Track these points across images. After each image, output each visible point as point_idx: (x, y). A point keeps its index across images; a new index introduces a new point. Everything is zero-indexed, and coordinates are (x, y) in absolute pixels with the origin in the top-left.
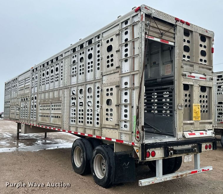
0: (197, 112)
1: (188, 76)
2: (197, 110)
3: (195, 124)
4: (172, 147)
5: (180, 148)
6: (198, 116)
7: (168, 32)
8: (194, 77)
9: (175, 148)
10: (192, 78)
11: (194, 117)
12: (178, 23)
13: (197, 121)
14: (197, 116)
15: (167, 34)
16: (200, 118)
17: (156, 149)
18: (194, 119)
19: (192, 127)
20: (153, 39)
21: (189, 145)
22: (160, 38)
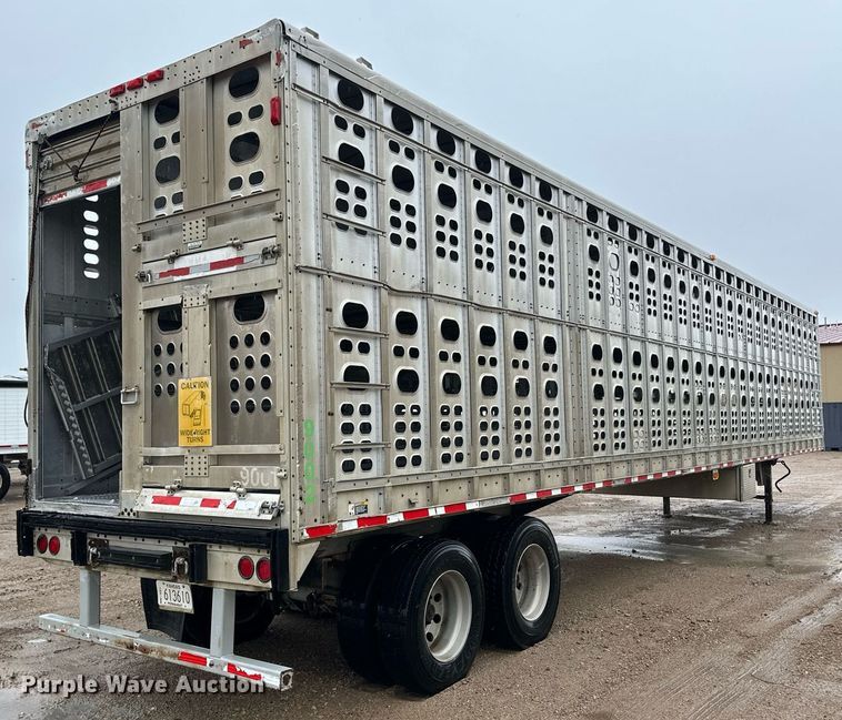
0: (198, 412)
1: (162, 275)
2: (198, 403)
3: (189, 460)
4: (102, 537)
5: (133, 546)
6: (198, 428)
7: (90, 153)
8: (186, 271)
9: (115, 542)
10: (176, 279)
11: (183, 433)
12: (122, 102)
13: (195, 450)
14: (194, 428)
15: (90, 161)
16: (209, 439)
17: (63, 532)
18: (182, 440)
19: (175, 472)
20: (64, 198)
21: (163, 542)
22: (79, 183)
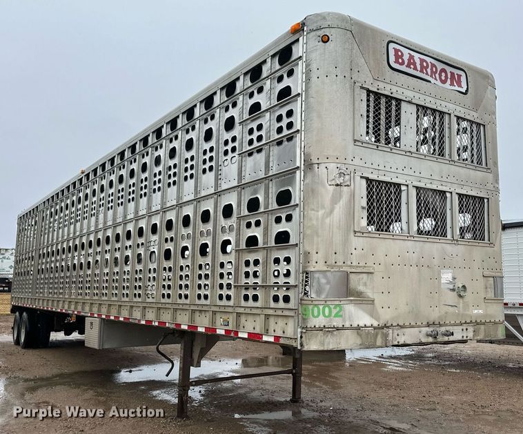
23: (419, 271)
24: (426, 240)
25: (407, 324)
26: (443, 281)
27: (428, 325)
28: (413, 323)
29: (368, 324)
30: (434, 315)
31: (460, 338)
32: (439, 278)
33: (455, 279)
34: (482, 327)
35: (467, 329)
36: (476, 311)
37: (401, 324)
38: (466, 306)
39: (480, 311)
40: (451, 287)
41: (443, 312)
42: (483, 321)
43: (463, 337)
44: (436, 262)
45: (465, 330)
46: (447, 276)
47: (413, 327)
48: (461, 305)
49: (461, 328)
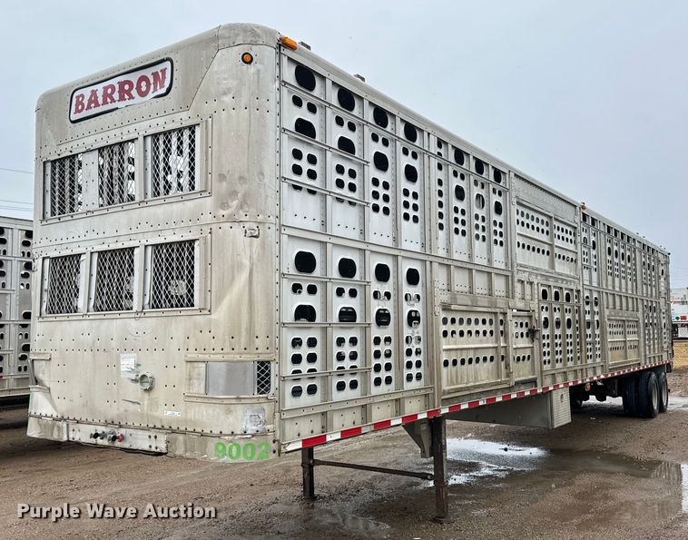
23: (94, 356)
24: (103, 317)
25: (84, 419)
26: (123, 369)
27: (106, 424)
28: (90, 420)
29: (49, 415)
30: (113, 412)
31: (147, 448)
32: (117, 366)
33: (139, 365)
34: (181, 437)
35: (156, 437)
36: (169, 413)
37: (78, 418)
38: (154, 404)
39: (177, 413)
40: (134, 377)
41: (122, 410)
42: (183, 428)
43: (150, 447)
44: (114, 344)
45: (153, 438)
46: (127, 362)
47: (90, 424)
48: (146, 403)
49: (147, 433)
